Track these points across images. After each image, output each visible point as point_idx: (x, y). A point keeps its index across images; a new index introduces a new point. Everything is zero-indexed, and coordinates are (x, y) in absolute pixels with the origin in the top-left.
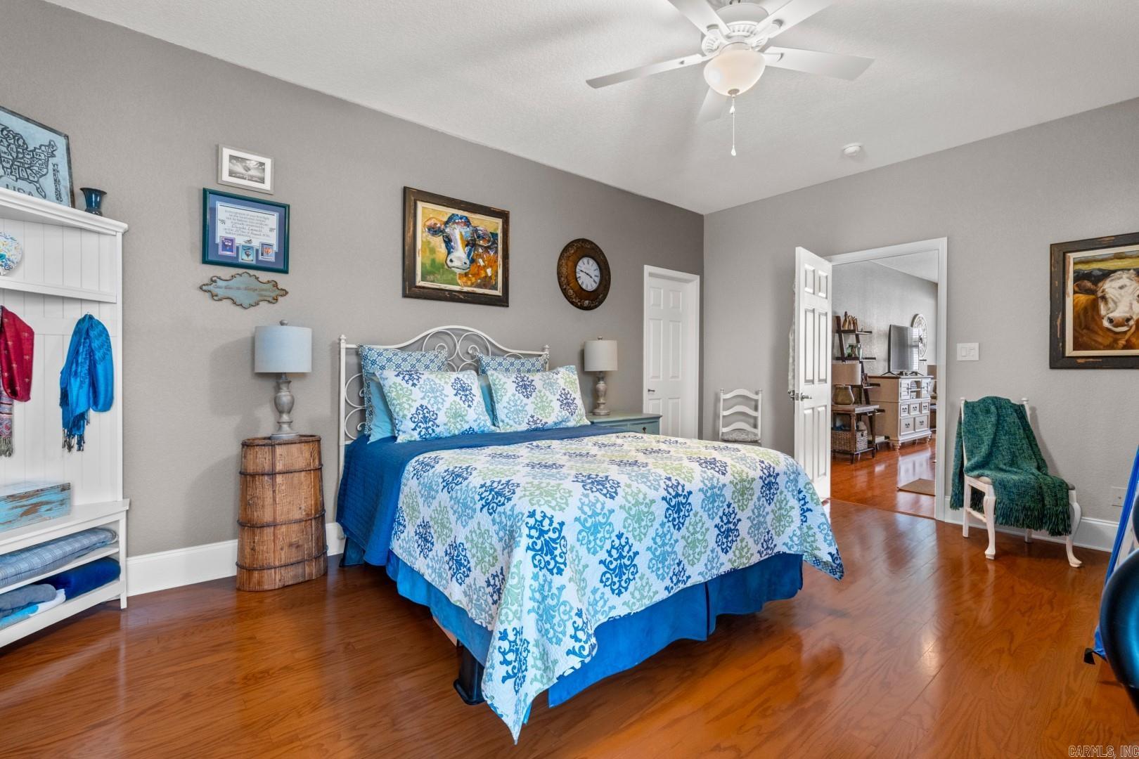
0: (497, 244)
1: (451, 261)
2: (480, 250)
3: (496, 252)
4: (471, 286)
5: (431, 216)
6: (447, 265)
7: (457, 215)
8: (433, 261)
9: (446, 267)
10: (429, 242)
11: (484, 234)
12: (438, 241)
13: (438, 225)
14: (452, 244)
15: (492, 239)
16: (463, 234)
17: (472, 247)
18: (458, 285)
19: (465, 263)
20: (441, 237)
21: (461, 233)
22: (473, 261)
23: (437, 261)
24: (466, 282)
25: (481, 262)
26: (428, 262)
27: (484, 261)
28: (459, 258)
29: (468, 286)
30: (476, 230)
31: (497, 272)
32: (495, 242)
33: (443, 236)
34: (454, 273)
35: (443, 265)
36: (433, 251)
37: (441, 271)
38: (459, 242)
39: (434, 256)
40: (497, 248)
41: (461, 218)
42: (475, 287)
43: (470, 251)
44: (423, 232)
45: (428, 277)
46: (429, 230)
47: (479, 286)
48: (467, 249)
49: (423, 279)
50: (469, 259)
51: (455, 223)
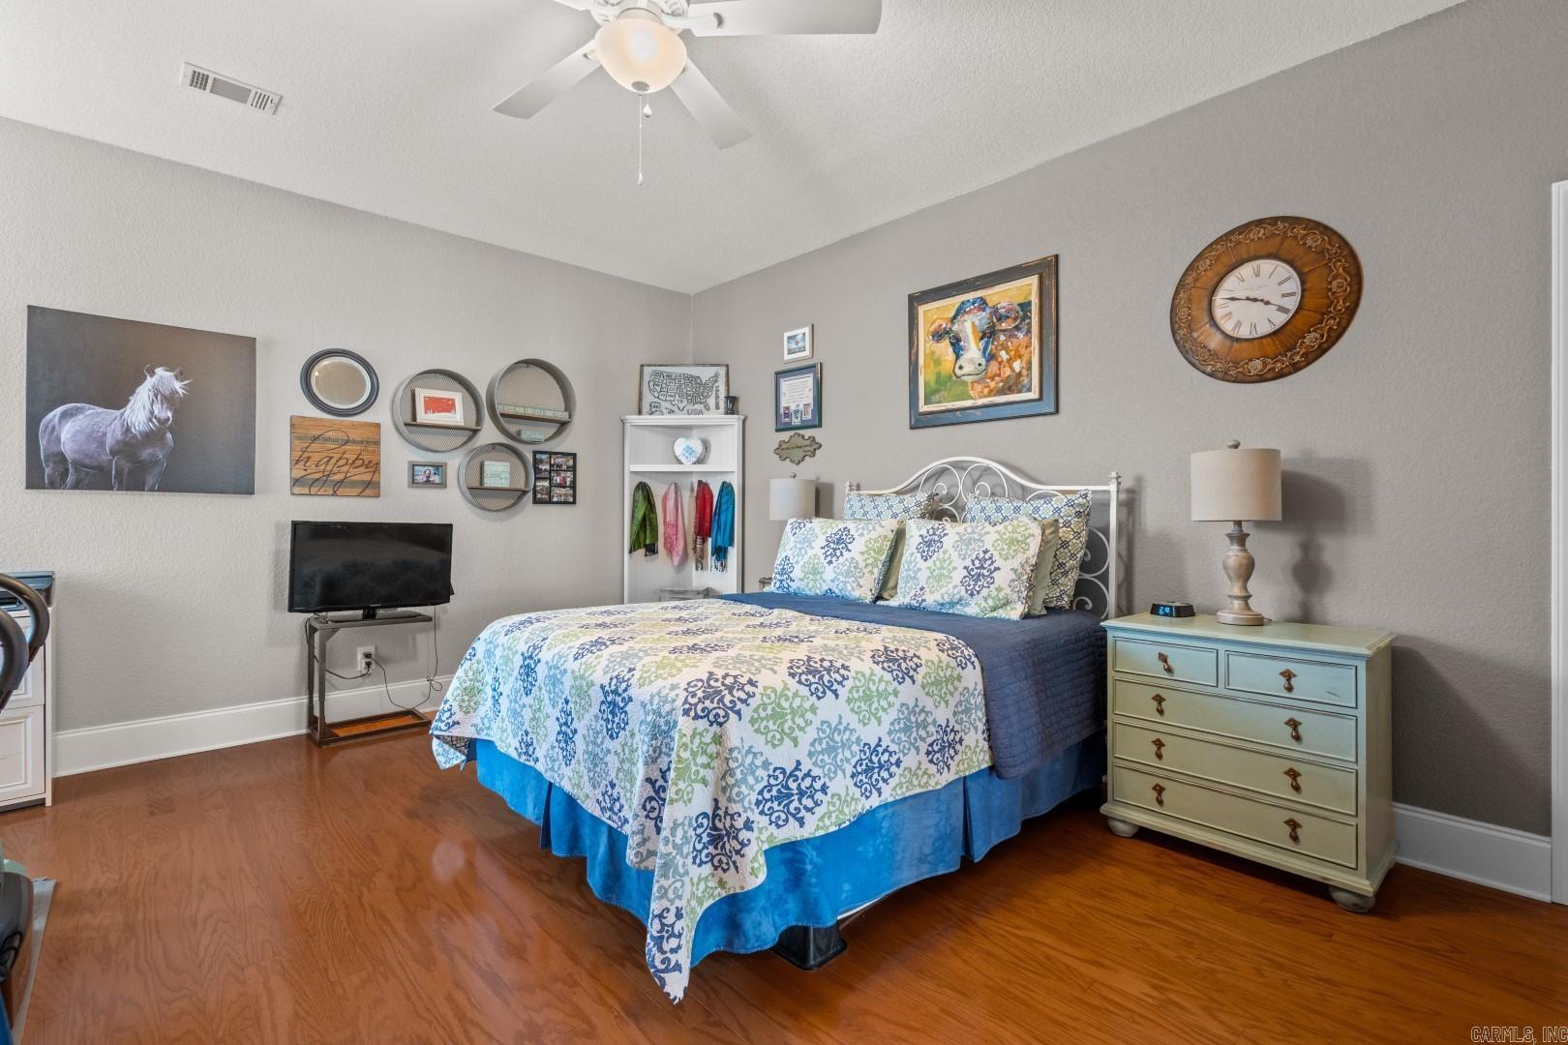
0: (1030, 318)
1: (961, 367)
2: (1002, 338)
3: (1029, 331)
4: (989, 395)
5: (935, 317)
6: (955, 375)
7: (968, 301)
8: (939, 374)
9: (954, 378)
10: (933, 353)
11: (1009, 311)
12: (945, 348)
13: (944, 325)
14: (962, 343)
15: (1021, 313)
16: (977, 323)
17: (989, 338)
18: (972, 398)
19: (980, 365)
20: (948, 340)
21: (973, 323)
22: (991, 357)
23: (943, 373)
24: (982, 392)
25: (1004, 355)
26: (932, 379)
27: (1007, 353)
28: (971, 360)
29: (985, 397)
30: (995, 311)
31: (1030, 363)
32: (1026, 317)
33: (950, 338)
34: (965, 383)
35: (951, 377)
36: (938, 362)
37: (949, 384)
38: (971, 337)
39: (940, 367)
40: (1030, 324)
41: (973, 303)
42: (995, 395)
43: (987, 343)
44: (925, 342)
45: (933, 398)
46: (933, 336)
47: (1002, 392)
48: (982, 344)
49: (927, 401)
50: (984, 356)
51: (966, 312)
